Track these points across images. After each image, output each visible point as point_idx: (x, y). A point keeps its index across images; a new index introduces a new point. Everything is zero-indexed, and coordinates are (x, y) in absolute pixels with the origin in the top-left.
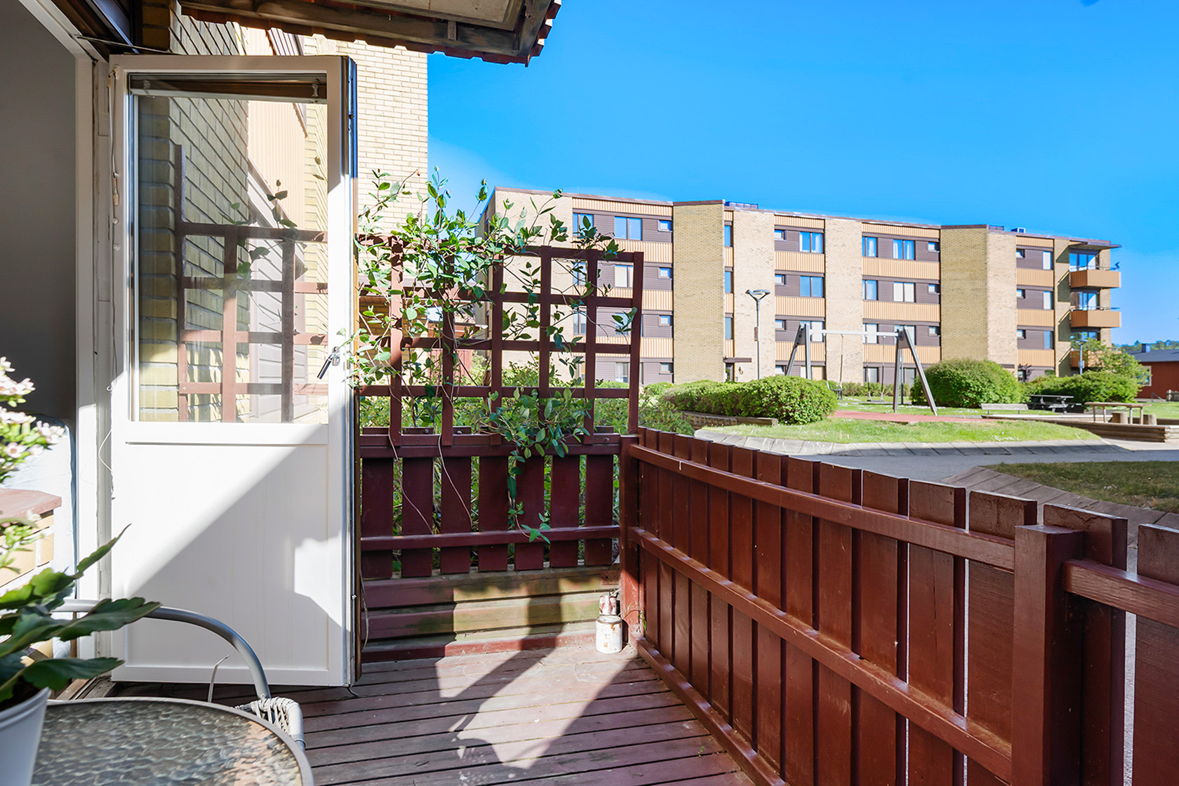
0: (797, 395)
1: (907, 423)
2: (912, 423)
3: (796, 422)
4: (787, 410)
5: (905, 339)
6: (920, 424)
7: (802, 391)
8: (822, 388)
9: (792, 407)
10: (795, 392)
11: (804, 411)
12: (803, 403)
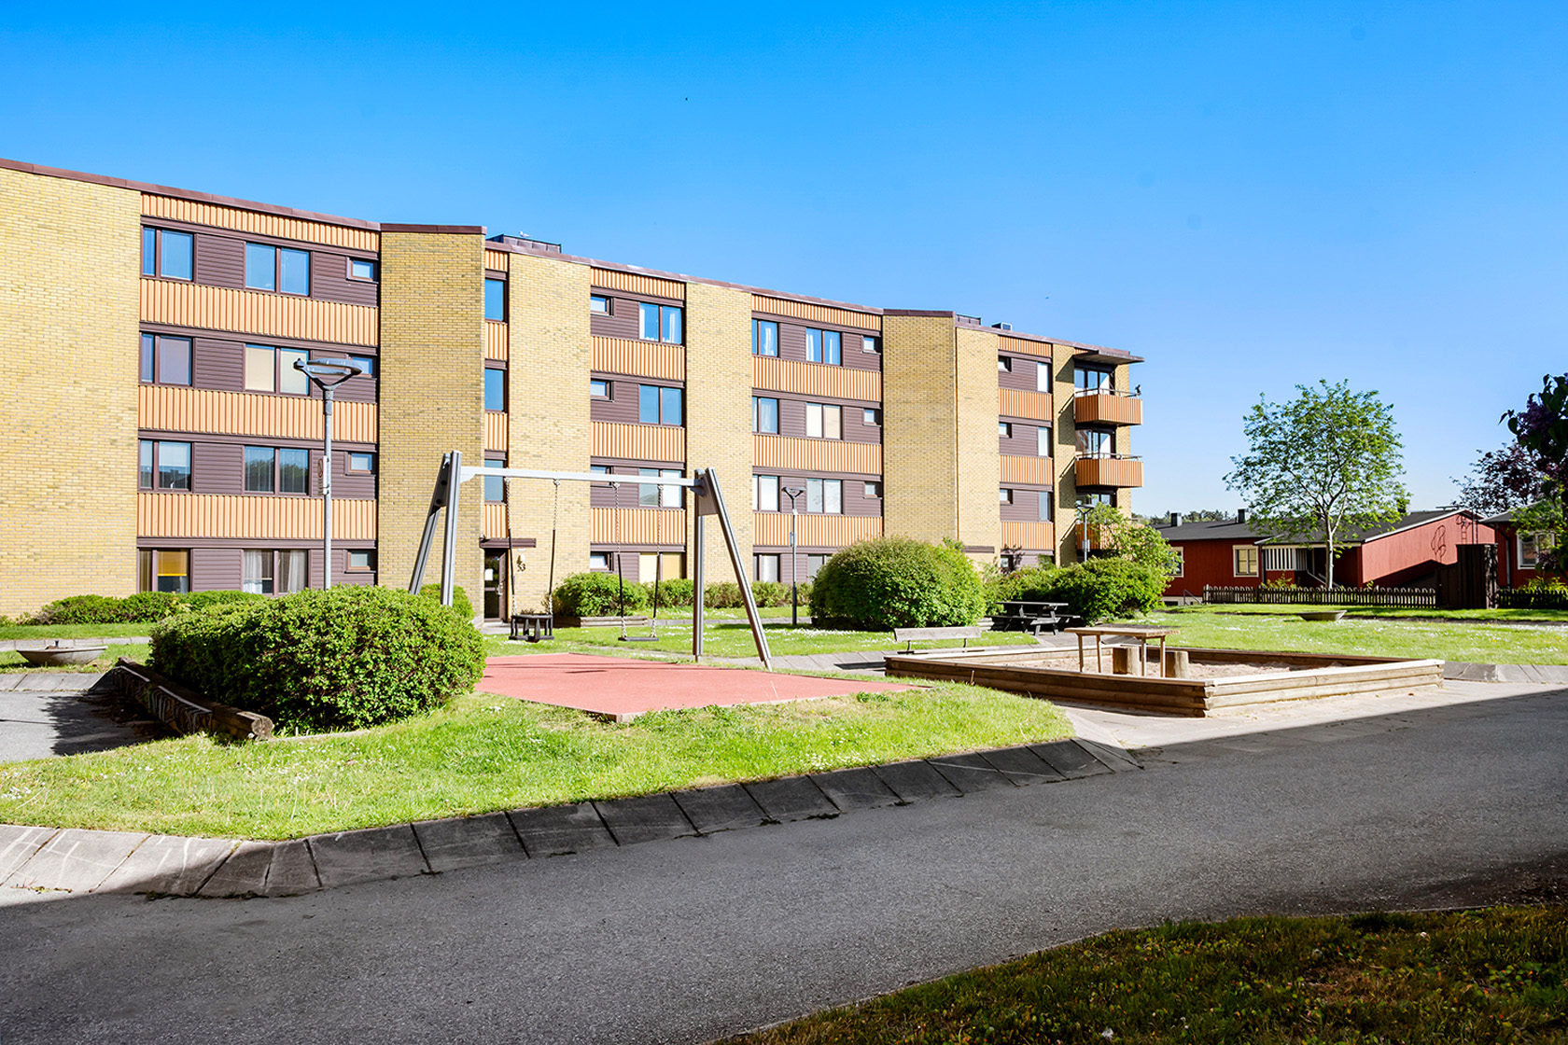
0: (350, 635)
1: (613, 718)
2: (626, 717)
3: (345, 722)
4: (318, 692)
5: (710, 494)
6: (645, 721)
7: (362, 631)
8: (430, 622)
9: (330, 677)
10: (339, 636)
11: (366, 688)
12: (363, 665)
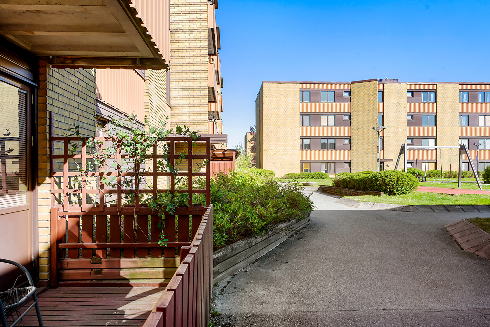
0: (396, 179)
1: (454, 195)
2: (456, 195)
3: (395, 194)
4: (390, 188)
5: (464, 150)
6: (461, 195)
7: (398, 178)
8: (409, 177)
9: (392, 186)
10: (394, 179)
11: (399, 188)
12: (398, 184)
